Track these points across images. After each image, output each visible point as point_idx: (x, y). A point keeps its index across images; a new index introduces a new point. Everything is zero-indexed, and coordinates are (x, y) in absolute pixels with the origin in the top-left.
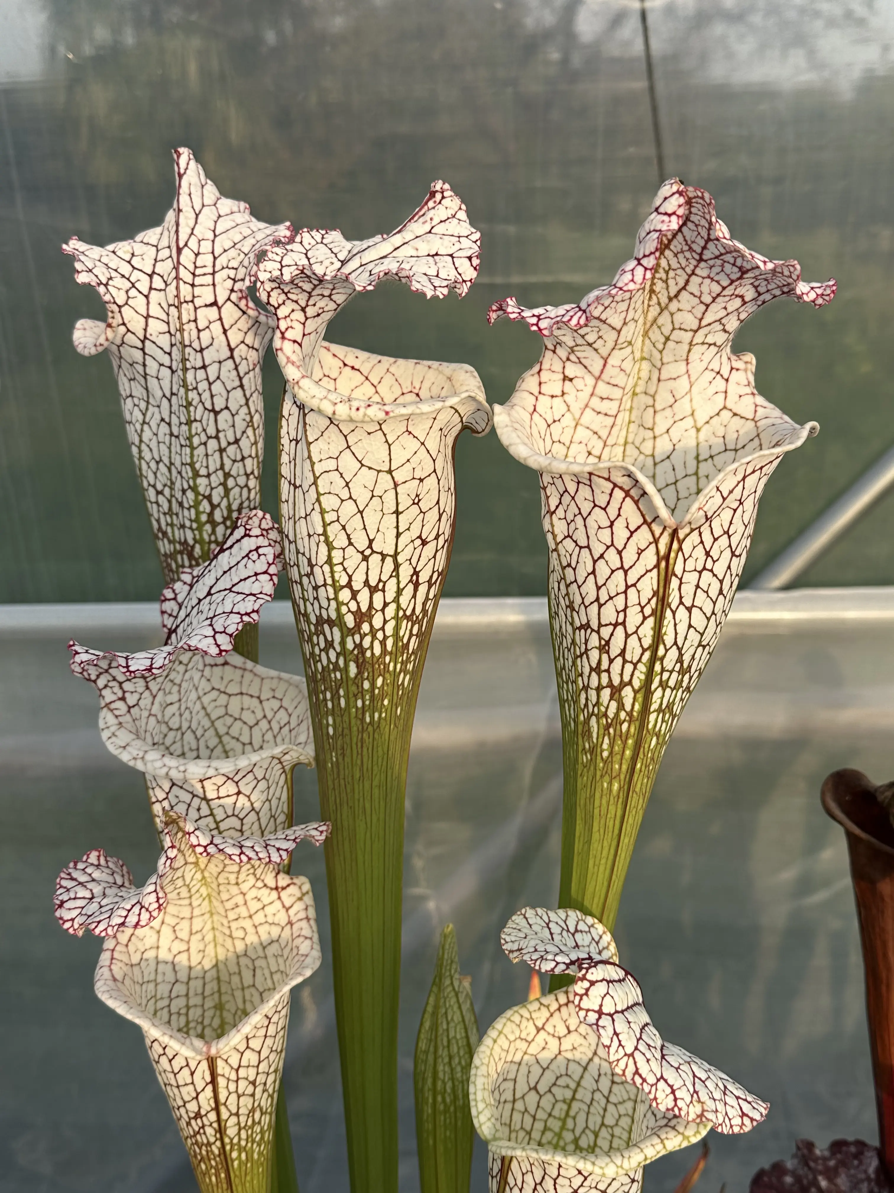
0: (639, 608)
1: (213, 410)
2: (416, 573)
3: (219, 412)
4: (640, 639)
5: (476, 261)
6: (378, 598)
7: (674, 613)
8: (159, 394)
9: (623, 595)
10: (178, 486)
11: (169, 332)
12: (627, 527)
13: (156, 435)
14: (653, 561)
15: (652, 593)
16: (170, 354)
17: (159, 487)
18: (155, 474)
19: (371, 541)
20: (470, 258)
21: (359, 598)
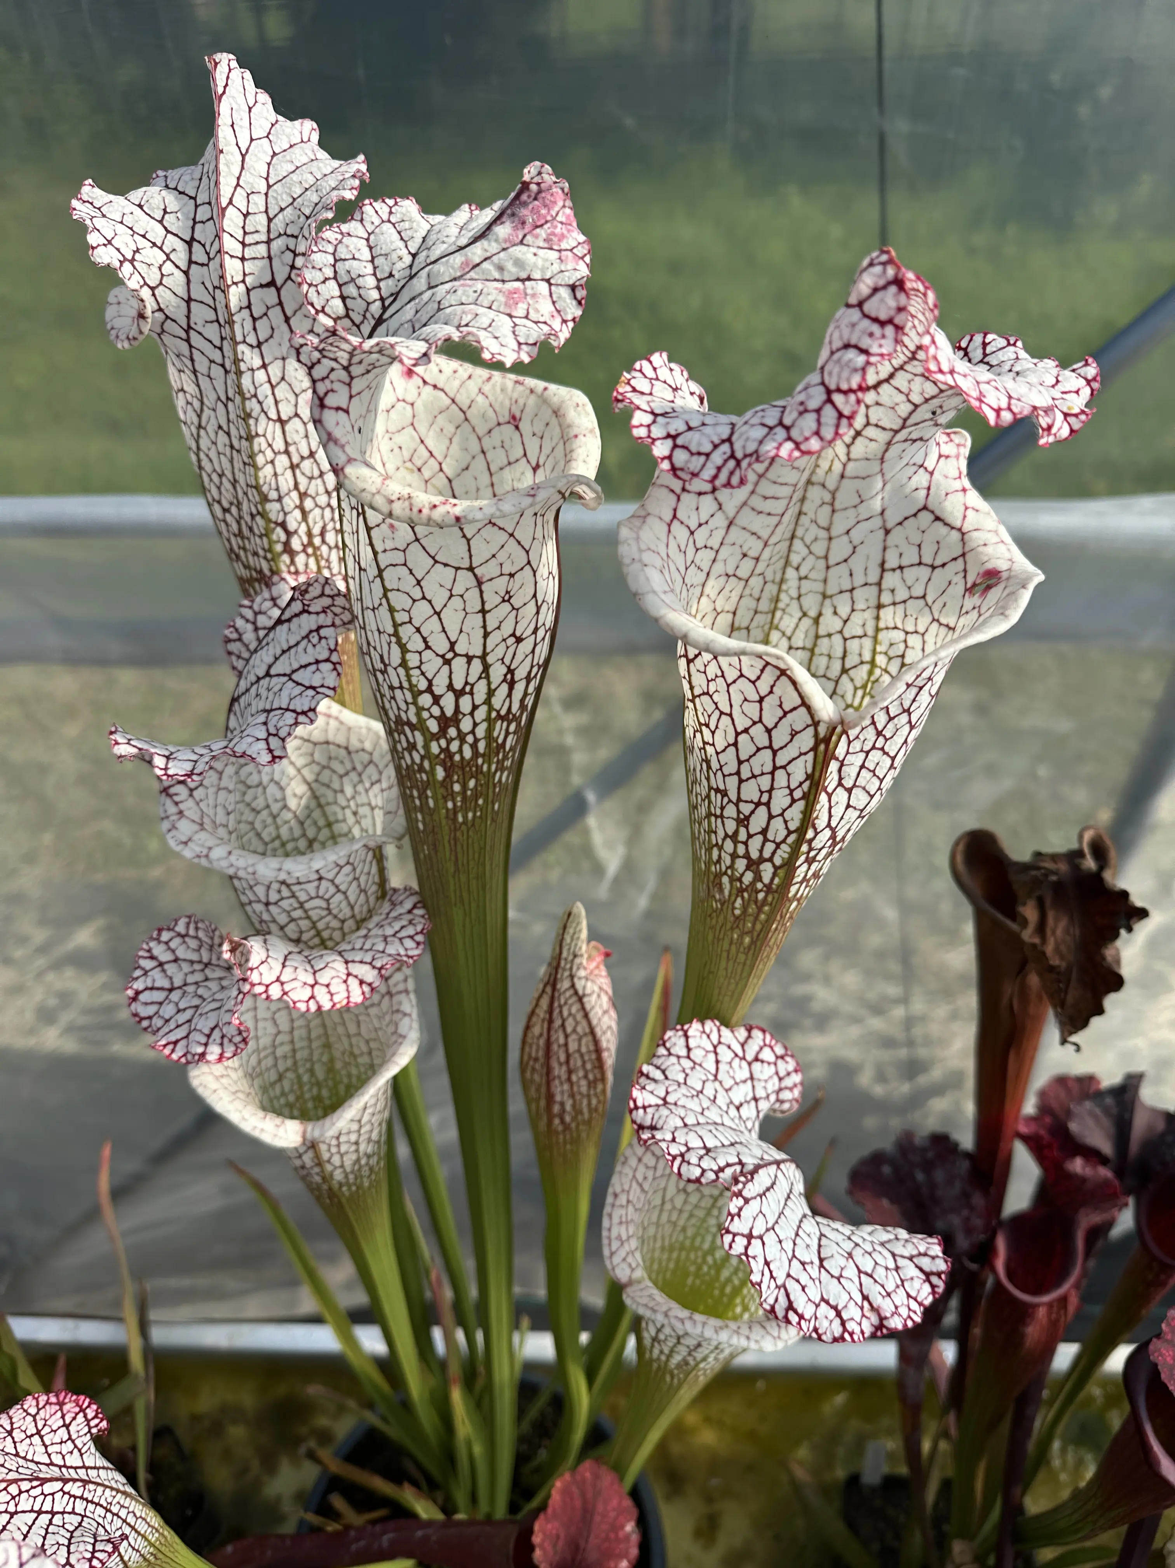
0: (787, 791)
1: (280, 420)
2: (511, 671)
3: (287, 422)
4: (786, 822)
5: (581, 293)
6: (466, 704)
7: (830, 796)
8: (213, 396)
9: (769, 777)
10: (245, 506)
11: (217, 321)
12: (780, 706)
13: (214, 443)
14: (811, 743)
15: (803, 777)
16: (221, 349)
17: (226, 504)
18: (219, 488)
19: (452, 644)
20: (573, 288)
21: (442, 703)
